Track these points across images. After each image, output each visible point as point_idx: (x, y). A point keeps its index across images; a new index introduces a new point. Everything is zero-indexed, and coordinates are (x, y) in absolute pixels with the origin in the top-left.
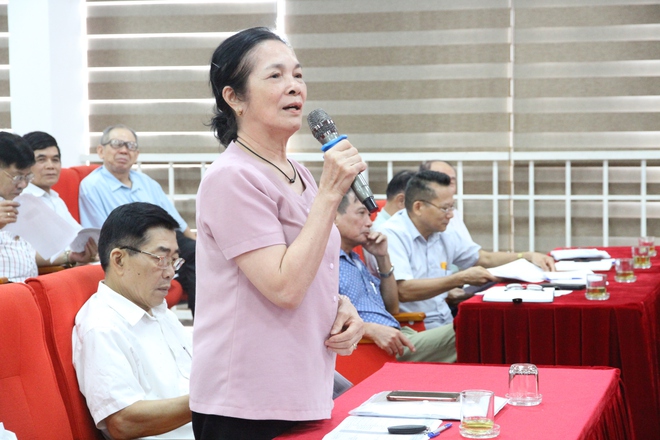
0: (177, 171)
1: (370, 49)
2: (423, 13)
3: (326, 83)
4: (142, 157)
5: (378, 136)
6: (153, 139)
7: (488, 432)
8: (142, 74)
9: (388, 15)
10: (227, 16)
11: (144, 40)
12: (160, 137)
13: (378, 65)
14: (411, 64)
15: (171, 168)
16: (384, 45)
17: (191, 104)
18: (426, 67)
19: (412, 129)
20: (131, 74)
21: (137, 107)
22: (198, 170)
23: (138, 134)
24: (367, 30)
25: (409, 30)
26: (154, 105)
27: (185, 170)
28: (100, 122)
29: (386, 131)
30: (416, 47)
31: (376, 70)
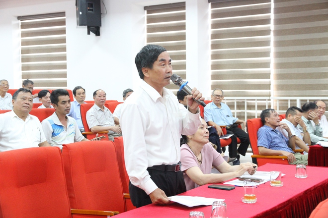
0: (237, 102)
1: (302, 62)
2: (321, 50)
3: (287, 74)
4: (225, 98)
5: (304, 91)
6: (230, 92)
7: (279, 185)
8: (227, 72)
9: (309, 51)
10: (254, 53)
11: (228, 61)
12: (233, 92)
13: (305, 67)
14: (316, 67)
15: (235, 101)
16: (307, 61)
17: (242, 81)
18: (322, 68)
19: (317, 89)
20: (224, 72)
21: (225, 82)
22: (244, 102)
23: (223, 91)
24: (301, 56)
25: (316, 56)
26: (231, 82)
27: (240, 102)
28: (214, 87)
29: (307, 90)
30: (318, 61)
31: (304, 69)
